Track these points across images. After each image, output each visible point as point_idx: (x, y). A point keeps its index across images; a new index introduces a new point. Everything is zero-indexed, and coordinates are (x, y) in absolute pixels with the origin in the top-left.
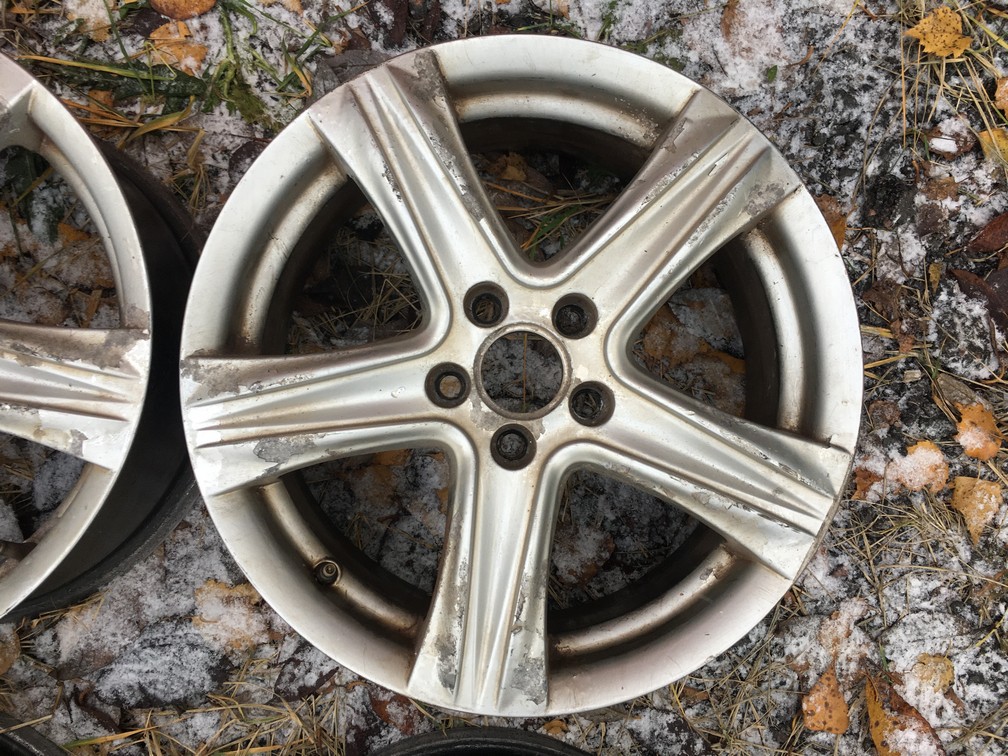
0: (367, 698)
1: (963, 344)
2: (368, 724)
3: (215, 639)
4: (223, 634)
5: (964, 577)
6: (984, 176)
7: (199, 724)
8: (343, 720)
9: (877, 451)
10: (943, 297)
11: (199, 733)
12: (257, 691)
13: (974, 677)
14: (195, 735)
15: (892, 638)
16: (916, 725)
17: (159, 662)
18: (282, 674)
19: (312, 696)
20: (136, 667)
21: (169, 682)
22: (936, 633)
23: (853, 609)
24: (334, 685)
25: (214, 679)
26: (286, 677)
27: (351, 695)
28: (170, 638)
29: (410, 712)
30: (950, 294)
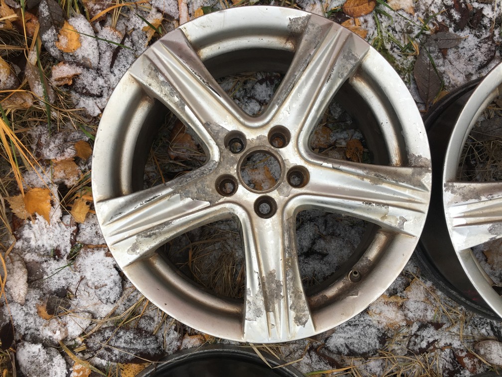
0: (452, 355)
2: (454, 368)
3: (379, 322)
4: (384, 320)
7: (372, 365)
8: (441, 366)
11: (373, 370)
12: (398, 349)
14: (371, 370)
17: (354, 333)
18: (410, 342)
19: (425, 353)
20: (343, 335)
21: (360, 344)
24: (435, 348)
25: (380, 343)
26: (412, 343)
27: (443, 353)
28: (357, 322)
29: (474, 362)
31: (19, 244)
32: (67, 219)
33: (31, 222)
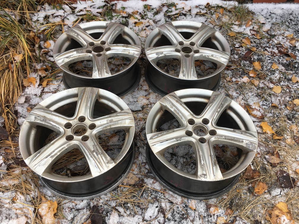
1: (247, 66)
3: (141, 104)
4: (143, 103)
5: (257, 92)
6: (244, 49)
7: (140, 115)
9: (238, 78)
10: (242, 62)
13: (263, 105)
15: (248, 101)
16: (256, 110)
17: (133, 106)
22: (255, 100)
23: (241, 97)
25: (142, 108)
28: (134, 104)
30: (243, 61)
31: (23, 94)
32: (40, 87)
33: (28, 87)
